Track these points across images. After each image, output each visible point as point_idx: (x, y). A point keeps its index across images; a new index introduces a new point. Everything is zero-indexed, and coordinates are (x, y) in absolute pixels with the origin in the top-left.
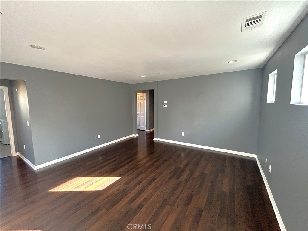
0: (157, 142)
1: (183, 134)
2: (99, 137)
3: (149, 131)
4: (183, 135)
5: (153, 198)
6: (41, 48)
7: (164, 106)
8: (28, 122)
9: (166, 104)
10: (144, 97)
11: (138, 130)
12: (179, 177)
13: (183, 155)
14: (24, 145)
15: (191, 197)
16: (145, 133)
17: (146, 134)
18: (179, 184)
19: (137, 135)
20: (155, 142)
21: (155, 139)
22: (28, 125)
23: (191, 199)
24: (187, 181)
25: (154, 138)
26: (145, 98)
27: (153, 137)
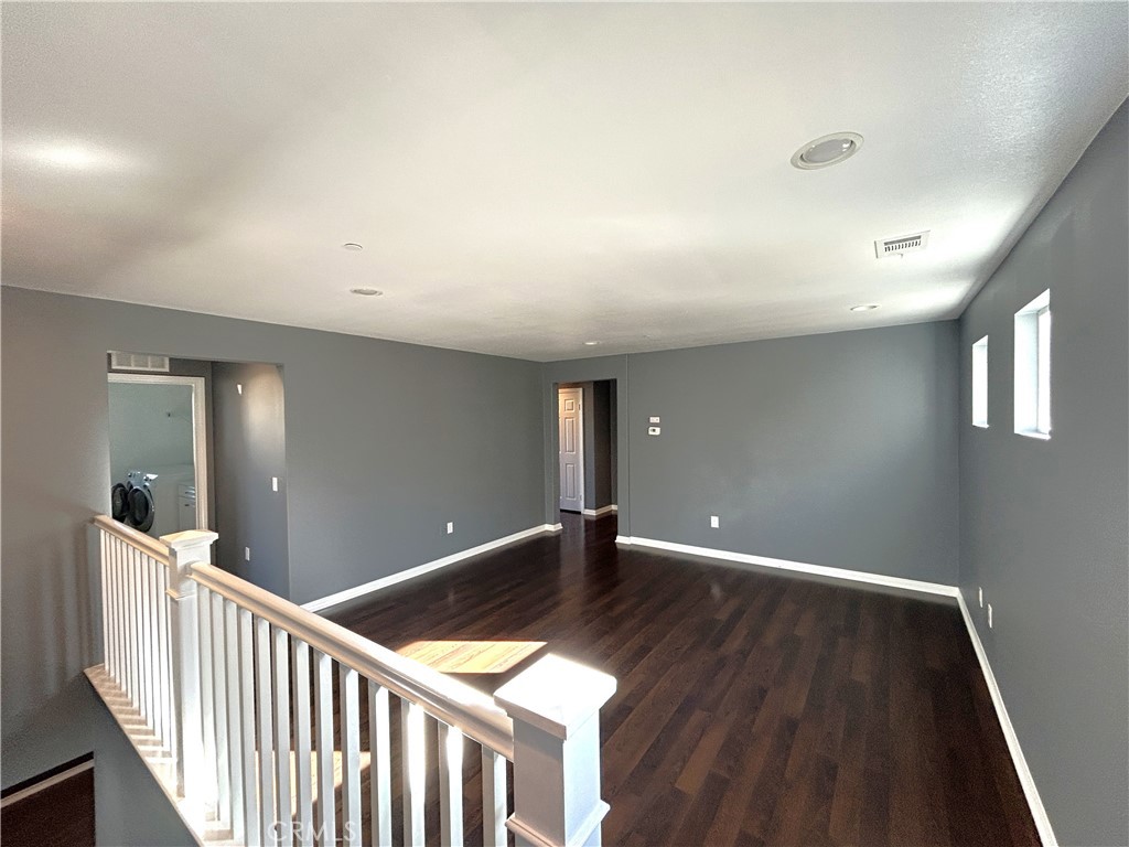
0: (628, 549)
1: (715, 522)
2: (450, 528)
3: (592, 513)
4: (717, 526)
5: (652, 693)
6: (374, 293)
7: (651, 433)
8: (275, 480)
9: (655, 425)
10: (577, 401)
11: (562, 511)
12: (718, 643)
13: (716, 591)
14: (248, 549)
15: (763, 692)
16: (579, 522)
17: (583, 523)
18: (721, 663)
19: (559, 526)
20: (622, 550)
21: (620, 539)
22: (275, 488)
23: (762, 698)
24: (744, 654)
25: (618, 537)
26: (581, 403)
27: (616, 534)
